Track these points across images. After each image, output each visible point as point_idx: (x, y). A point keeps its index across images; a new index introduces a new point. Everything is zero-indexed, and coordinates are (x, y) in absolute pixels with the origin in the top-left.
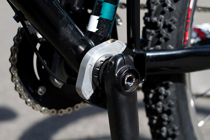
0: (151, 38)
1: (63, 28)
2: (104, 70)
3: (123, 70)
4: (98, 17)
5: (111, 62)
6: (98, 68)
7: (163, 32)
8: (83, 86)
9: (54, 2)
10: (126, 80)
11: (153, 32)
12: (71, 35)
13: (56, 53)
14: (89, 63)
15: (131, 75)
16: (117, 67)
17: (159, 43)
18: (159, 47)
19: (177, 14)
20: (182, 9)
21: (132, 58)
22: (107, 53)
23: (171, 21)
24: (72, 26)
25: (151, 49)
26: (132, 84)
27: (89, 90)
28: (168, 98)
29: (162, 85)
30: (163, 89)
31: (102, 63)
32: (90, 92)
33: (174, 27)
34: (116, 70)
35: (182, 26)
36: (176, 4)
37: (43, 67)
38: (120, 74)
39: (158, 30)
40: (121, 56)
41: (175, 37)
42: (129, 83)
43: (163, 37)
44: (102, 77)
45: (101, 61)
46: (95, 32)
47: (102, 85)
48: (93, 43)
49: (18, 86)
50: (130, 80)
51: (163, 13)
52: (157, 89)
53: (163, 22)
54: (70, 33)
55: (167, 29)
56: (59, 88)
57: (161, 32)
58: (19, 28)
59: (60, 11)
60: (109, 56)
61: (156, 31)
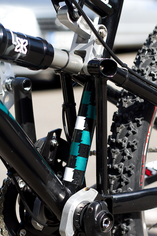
0: (113, 182)
1: (49, 182)
2: (84, 214)
3: (100, 215)
4: (73, 169)
5: (90, 209)
6: (78, 213)
7: (124, 177)
8: (66, 229)
9: (42, 161)
10: (104, 223)
11: (115, 177)
12: (55, 186)
13: (37, 198)
14: (71, 209)
15: (107, 219)
16: (96, 213)
17: (120, 186)
18: (120, 190)
19: (134, 161)
20: (138, 156)
21: (106, 203)
22: (84, 199)
23: (130, 167)
24: (56, 179)
25: (114, 191)
26: (108, 225)
27: (71, 232)
28: (128, 232)
29: (124, 222)
30: (124, 225)
31: (82, 209)
32: (71, 234)
33: (133, 172)
34: (95, 215)
35: (139, 171)
36: (134, 152)
37: (25, 211)
38: (99, 218)
39: (119, 175)
40: (97, 202)
41: (133, 180)
42: (106, 225)
43: (124, 182)
44: (82, 221)
45: (80, 207)
46: (71, 182)
47: (82, 227)
48: (70, 191)
49: (3, 231)
50: (106, 222)
51: (123, 161)
52: (119, 225)
53: (123, 168)
54: (54, 185)
55: (127, 174)
56: (40, 231)
57: (122, 177)
58: (4, 180)
59: (47, 168)
60: (87, 203)
61: (117, 176)
